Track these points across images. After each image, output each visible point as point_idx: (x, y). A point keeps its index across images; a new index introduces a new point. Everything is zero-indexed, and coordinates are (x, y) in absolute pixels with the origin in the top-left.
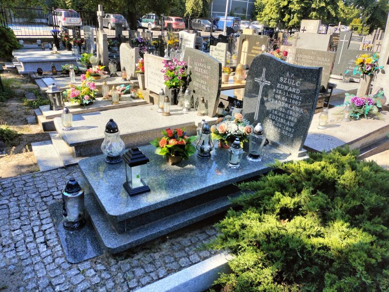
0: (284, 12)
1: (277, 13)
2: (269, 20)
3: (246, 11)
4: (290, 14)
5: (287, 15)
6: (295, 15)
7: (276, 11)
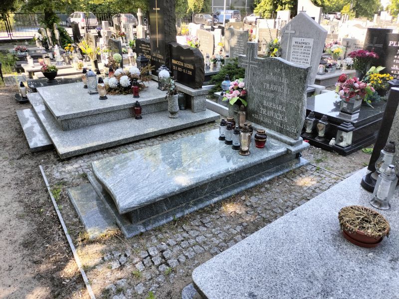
0: (277, 3)
1: (271, 5)
2: (264, 12)
3: (245, 4)
4: (282, 5)
5: (279, 6)
6: (287, 6)
7: (270, 3)
